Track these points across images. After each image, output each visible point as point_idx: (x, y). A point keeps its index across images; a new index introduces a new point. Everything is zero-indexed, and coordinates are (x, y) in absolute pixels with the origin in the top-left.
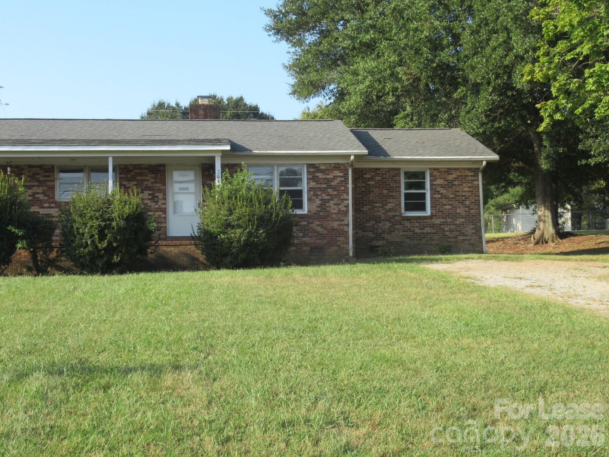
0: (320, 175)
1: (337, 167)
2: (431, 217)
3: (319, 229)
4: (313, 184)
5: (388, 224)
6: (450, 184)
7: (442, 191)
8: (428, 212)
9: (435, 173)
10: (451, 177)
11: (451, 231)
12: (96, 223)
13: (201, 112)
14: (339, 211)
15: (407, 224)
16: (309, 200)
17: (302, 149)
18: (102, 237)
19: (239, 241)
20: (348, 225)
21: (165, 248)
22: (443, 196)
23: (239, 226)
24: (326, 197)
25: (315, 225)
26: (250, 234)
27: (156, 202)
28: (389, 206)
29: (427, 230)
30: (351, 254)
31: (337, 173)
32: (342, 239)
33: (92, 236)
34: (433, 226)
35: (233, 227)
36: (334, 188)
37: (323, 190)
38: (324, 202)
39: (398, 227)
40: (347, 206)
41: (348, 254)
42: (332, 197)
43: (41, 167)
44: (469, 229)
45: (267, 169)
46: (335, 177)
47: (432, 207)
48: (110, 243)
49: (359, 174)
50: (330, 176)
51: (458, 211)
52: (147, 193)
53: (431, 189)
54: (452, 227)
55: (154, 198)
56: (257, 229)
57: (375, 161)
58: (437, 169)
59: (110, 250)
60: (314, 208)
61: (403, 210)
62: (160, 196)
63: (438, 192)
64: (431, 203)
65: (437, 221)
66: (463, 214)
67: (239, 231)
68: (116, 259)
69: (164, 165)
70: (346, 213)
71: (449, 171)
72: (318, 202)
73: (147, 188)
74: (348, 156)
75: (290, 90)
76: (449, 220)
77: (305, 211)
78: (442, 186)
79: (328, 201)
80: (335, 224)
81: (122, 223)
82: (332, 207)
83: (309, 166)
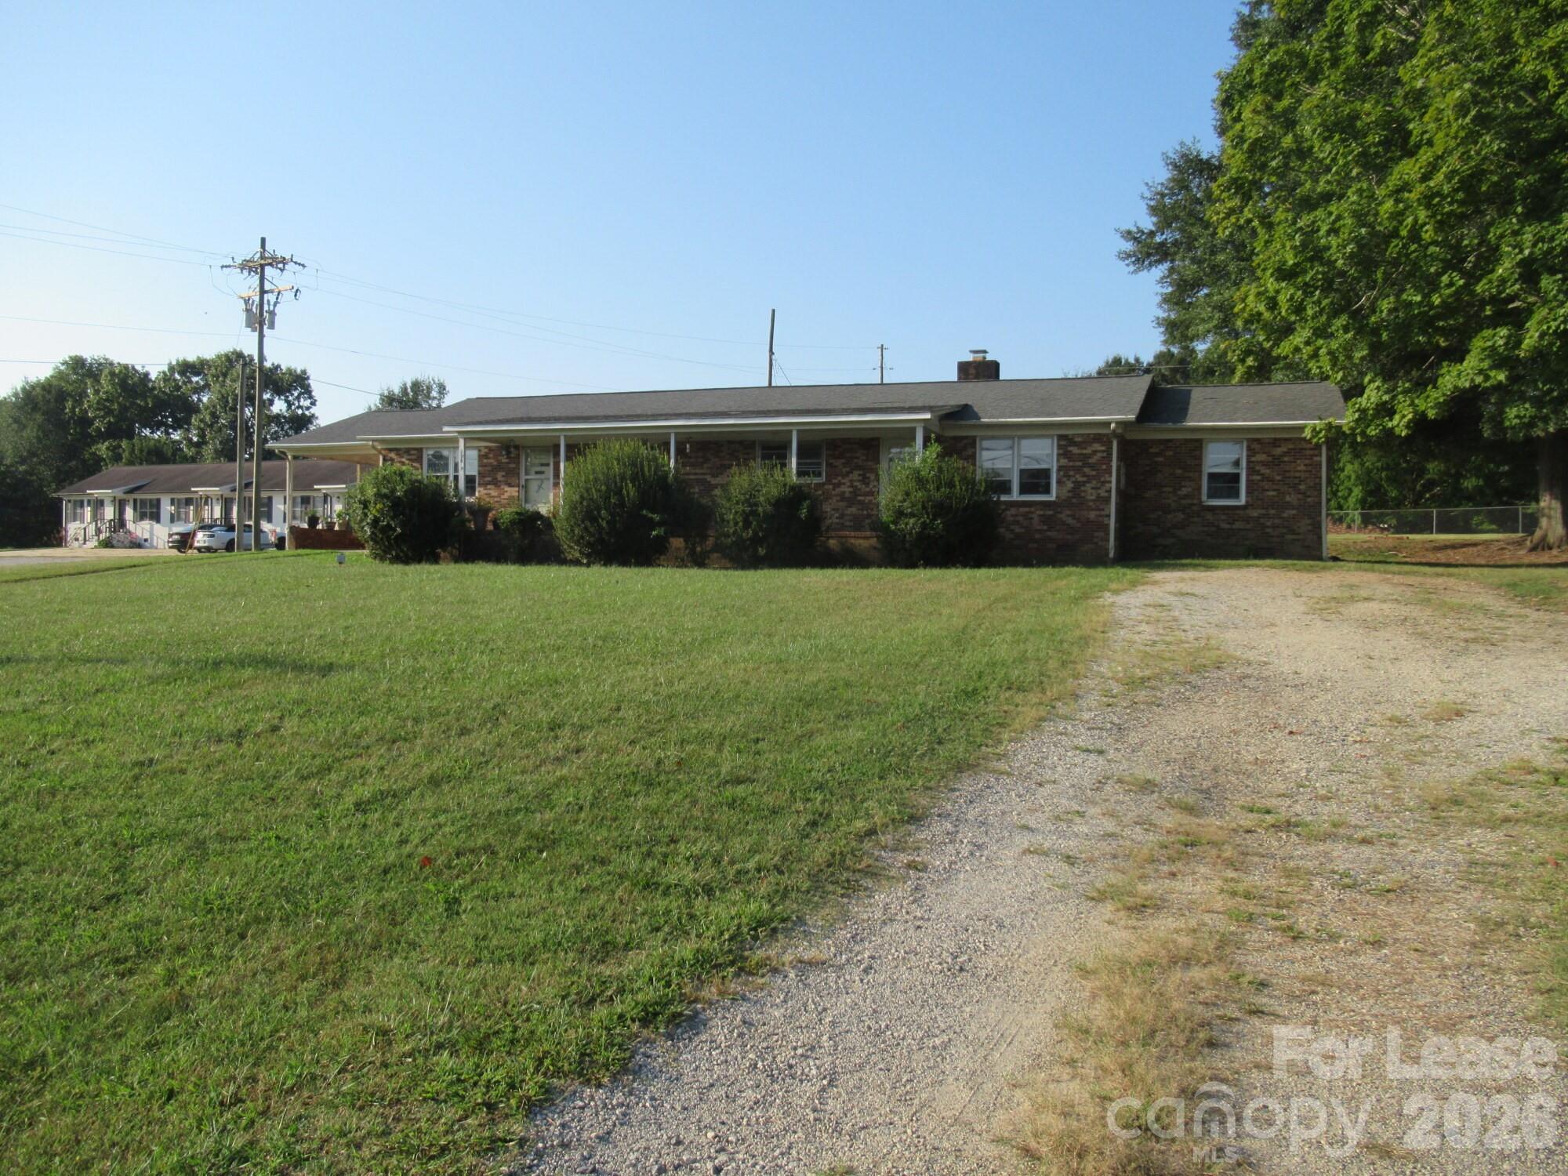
0: (1075, 450)
1: (1098, 438)
2: (1244, 507)
3: (1070, 521)
4: (1064, 462)
5: (1181, 516)
6: (1276, 462)
7: (1266, 471)
8: (1242, 500)
9: (1255, 446)
10: (1278, 451)
11: (1274, 527)
12: (740, 507)
13: (972, 371)
14: (1099, 497)
15: (1209, 516)
16: (1059, 482)
17: (1048, 415)
18: (747, 524)
20: (1109, 516)
21: (853, 541)
22: (1265, 478)
24: (1080, 479)
25: (1065, 516)
26: (924, 526)
27: (867, 484)
28: (1184, 491)
29: (1238, 525)
30: (1111, 555)
31: (1097, 447)
32: (1101, 534)
33: (736, 524)
34: (1248, 520)
35: (906, 515)
36: (1092, 467)
37: (1078, 470)
38: (1078, 485)
39: (1196, 519)
40: (1109, 491)
41: (1107, 555)
42: (1090, 479)
43: (741, 443)
44: (1304, 525)
45: (1008, 443)
46: (1095, 452)
47: (1249, 492)
48: (755, 534)
49: (1124, 444)
50: (1088, 451)
51: (1288, 499)
52: (856, 473)
53: (1248, 468)
54: (1277, 521)
55: (865, 480)
56: (935, 519)
58: (1258, 440)
59: (756, 541)
60: (1065, 493)
61: (1204, 497)
62: (872, 477)
63: (1258, 473)
64: (1248, 487)
65: (1255, 513)
66: (1295, 502)
67: (912, 521)
68: (762, 551)
69: (878, 439)
70: (1107, 500)
71: (1276, 442)
72: (1070, 485)
73: (858, 467)
74: (1107, 424)
76: (1272, 512)
77: (1052, 497)
78: (1264, 464)
79: (1084, 483)
80: (1092, 515)
82: (1090, 492)
83: (1061, 437)
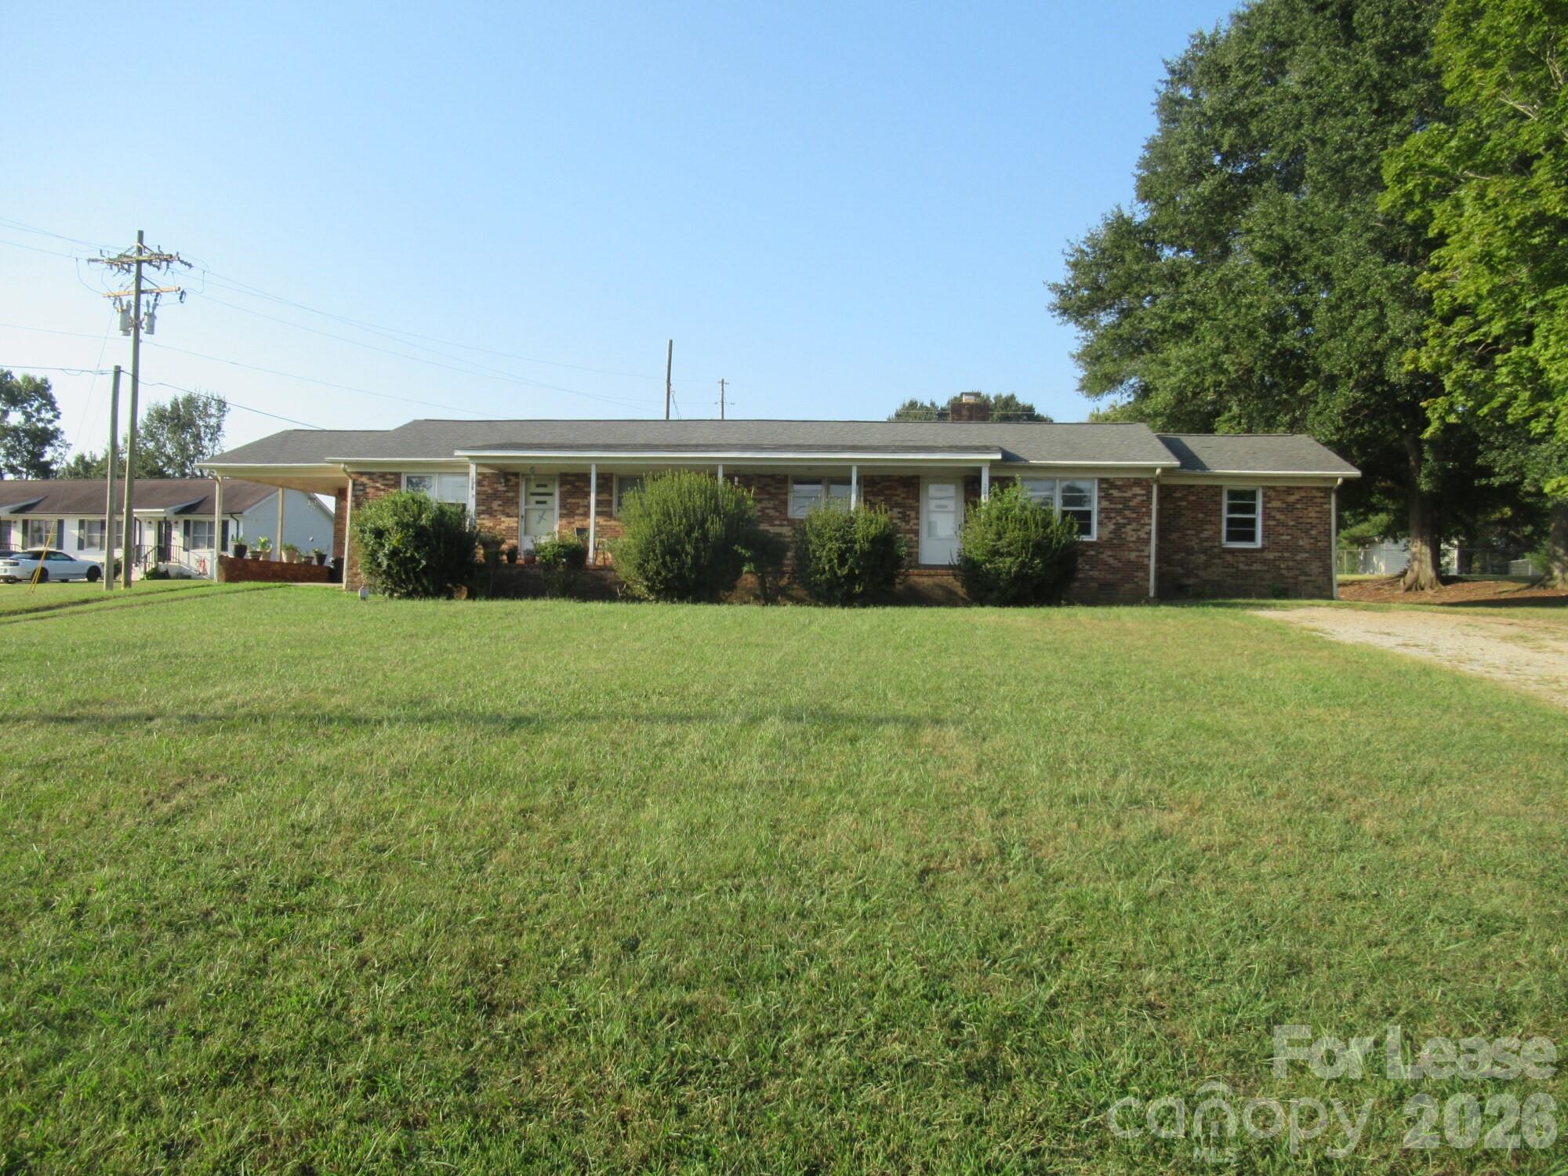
0: (1115, 493)
1: (1138, 482)
2: (1262, 550)
3: (1111, 561)
4: (1105, 504)
5: (1203, 557)
6: (1289, 508)
7: (1279, 516)
8: (1259, 543)
9: (1271, 493)
10: (1292, 499)
11: (1289, 569)
12: (835, 545)
13: (965, 412)
14: (1139, 538)
15: (1229, 558)
16: (1100, 523)
17: (1093, 459)
18: (842, 561)
19: (1009, 573)
20: (1149, 557)
21: (916, 579)
22: (1280, 523)
23: (1010, 554)
24: (1121, 521)
25: (1106, 556)
26: (1023, 565)
27: (908, 522)
28: (1206, 534)
29: (1255, 567)
30: (1152, 594)
31: (1137, 490)
32: (1140, 574)
33: (830, 561)
34: (1264, 562)
35: (1001, 555)
36: (1133, 510)
37: (1119, 512)
38: (1119, 527)
39: (1217, 561)
40: (1149, 533)
41: (1147, 594)
42: (1130, 521)
43: (773, 477)
44: (1315, 568)
45: (1046, 484)
46: (1135, 496)
47: (1264, 537)
48: (851, 570)
49: (1166, 492)
50: (1128, 494)
51: (1301, 543)
52: (896, 510)
53: (1264, 513)
54: (1291, 564)
55: (905, 518)
56: (1032, 559)
57: (1187, 476)
58: (1273, 488)
59: (851, 578)
60: (1106, 534)
61: (1224, 540)
62: (913, 514)
63: (1274, 519)
64: (1264, 531)
65: (1271, 556)
66: (1307, 547)
67: (1009, 560)
68: (858, 589)
69: (918, 477)
70: (1147, 541)
71: (1289, 490)
72: (1112, 527)
73: (897, 505)
74: (1153, 469)
75: (1077, 385)
76: (1286, 555)
77: (1093, 537)
78: (1280, 510)
79: (1124, 525)
80: (1133, 556)
81: (867, 546)
82: (1130, 534)
83: (1102, 481)
